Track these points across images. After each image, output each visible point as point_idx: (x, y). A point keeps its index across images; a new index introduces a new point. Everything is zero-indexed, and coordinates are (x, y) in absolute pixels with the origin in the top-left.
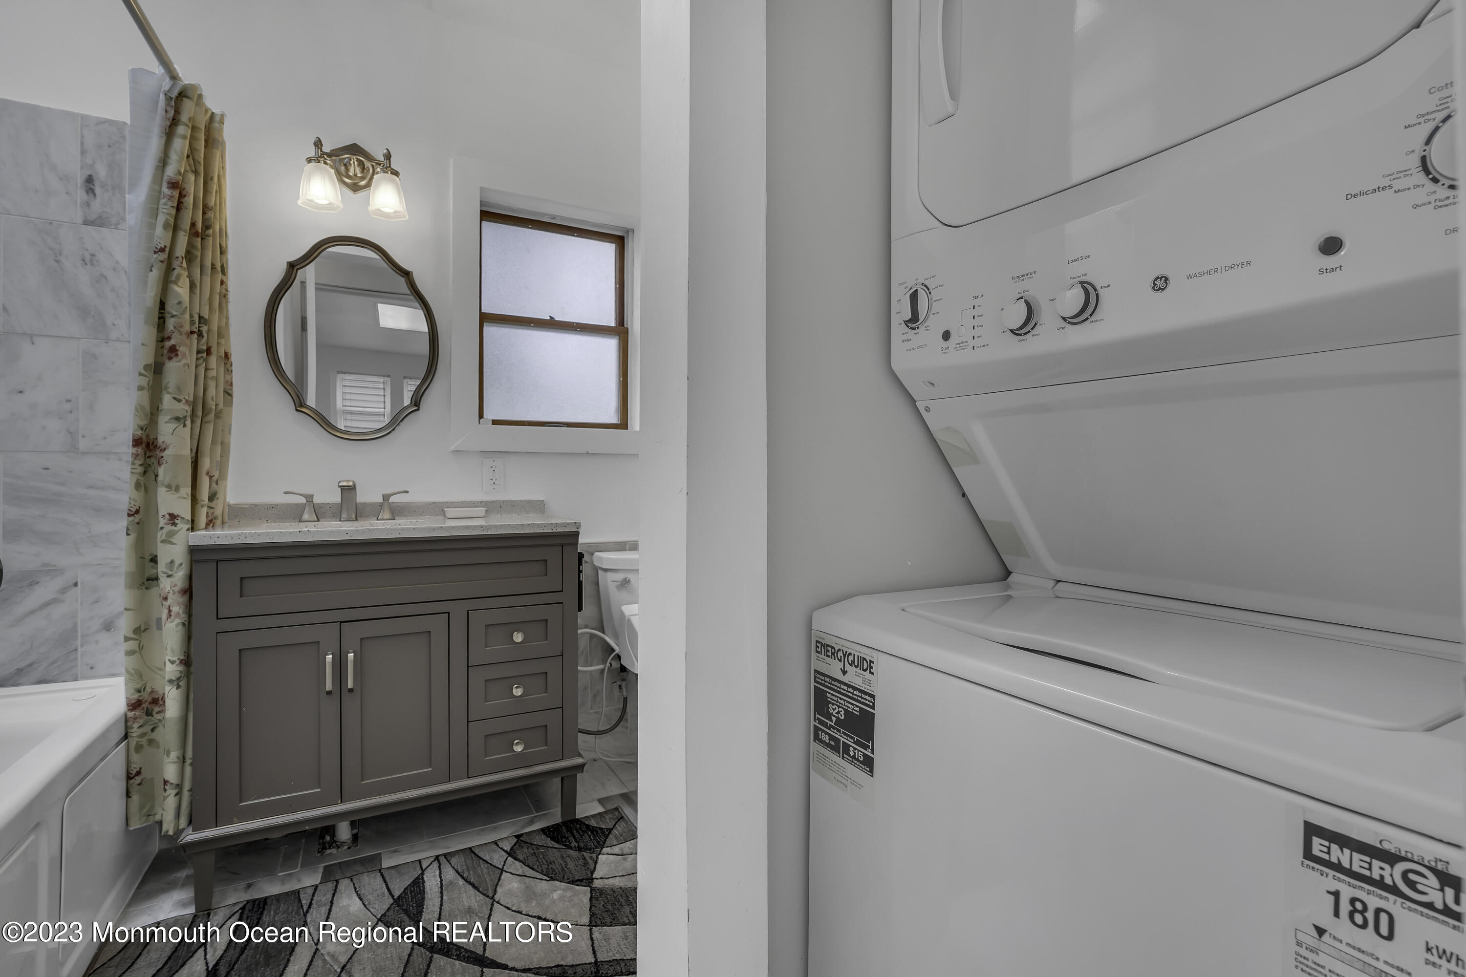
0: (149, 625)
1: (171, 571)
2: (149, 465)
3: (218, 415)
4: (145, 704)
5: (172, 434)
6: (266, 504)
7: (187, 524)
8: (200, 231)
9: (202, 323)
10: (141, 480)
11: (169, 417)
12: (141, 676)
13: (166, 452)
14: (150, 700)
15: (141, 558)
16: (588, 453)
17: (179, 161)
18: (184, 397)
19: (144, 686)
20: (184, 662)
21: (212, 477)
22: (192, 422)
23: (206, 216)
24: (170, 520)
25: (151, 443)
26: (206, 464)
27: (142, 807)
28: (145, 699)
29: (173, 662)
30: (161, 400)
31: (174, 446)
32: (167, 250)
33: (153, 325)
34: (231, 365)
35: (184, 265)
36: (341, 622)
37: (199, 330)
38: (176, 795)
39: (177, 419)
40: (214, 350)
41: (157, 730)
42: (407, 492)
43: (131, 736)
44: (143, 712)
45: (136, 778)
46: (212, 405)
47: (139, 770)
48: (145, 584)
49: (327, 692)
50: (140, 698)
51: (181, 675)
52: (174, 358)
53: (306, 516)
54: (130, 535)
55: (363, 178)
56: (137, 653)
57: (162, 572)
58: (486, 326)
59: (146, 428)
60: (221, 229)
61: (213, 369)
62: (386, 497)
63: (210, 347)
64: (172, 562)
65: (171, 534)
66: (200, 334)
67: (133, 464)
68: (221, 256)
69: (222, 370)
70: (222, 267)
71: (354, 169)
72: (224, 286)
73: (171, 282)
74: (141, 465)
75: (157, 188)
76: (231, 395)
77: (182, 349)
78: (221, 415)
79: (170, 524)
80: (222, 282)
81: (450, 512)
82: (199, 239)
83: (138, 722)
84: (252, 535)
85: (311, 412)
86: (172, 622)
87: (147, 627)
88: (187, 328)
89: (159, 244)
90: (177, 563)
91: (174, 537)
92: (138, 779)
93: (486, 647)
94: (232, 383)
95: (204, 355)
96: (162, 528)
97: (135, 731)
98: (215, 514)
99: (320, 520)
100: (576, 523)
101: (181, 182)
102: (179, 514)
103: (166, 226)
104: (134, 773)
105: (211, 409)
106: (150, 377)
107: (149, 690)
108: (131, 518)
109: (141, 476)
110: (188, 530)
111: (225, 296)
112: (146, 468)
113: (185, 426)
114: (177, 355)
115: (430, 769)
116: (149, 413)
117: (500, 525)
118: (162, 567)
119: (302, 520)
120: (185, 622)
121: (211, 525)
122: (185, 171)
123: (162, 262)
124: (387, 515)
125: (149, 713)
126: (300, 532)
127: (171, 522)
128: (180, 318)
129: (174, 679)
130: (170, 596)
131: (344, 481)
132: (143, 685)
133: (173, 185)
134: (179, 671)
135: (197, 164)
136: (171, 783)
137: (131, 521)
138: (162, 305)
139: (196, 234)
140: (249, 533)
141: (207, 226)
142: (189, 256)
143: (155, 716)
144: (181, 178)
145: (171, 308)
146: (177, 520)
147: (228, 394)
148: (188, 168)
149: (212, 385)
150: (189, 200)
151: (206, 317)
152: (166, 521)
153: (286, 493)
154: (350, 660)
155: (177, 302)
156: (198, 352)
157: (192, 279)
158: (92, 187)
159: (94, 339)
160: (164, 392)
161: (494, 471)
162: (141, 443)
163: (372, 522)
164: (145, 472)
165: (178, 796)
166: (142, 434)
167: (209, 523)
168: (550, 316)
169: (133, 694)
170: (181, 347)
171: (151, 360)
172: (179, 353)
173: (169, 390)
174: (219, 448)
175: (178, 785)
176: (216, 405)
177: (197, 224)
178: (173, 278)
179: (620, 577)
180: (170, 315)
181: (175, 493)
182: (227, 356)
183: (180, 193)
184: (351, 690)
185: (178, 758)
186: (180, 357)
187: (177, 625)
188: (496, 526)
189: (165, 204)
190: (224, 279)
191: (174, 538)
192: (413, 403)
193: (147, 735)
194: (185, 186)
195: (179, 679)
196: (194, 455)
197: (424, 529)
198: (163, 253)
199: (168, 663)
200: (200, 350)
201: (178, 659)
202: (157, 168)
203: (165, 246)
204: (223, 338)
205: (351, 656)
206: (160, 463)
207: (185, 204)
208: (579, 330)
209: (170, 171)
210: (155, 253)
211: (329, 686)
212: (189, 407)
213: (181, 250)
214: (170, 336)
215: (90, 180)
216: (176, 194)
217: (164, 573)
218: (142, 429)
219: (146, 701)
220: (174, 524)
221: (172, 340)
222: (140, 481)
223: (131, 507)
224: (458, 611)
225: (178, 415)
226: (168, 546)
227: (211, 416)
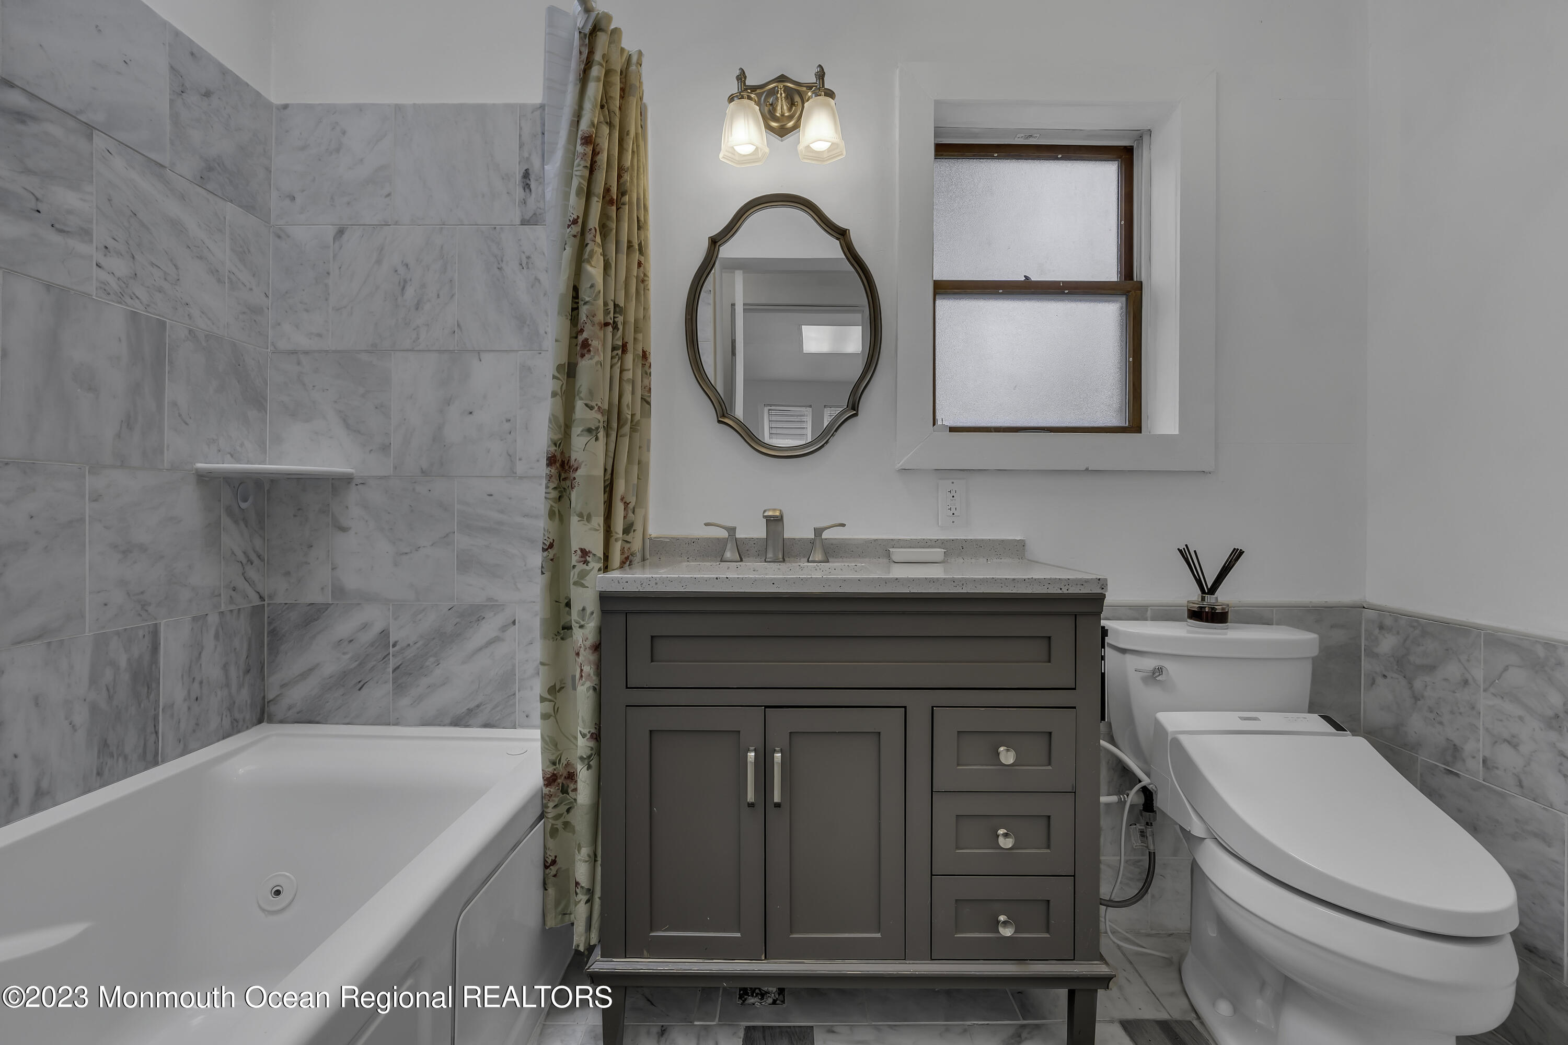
0: (564, 684)
1: (583, 620)
2: (564, 489)
3: (634, 429)
4: (560, 779)
5: (584, 450)
6: (687, 538)
7: (598, 562)
8: (615, 198)
9: (618, 313)
10: (555, 507)
11: (581, 429)
12: (556, 745)
13: (579, 473)
14: (565, 774)
15: (556, 602)
16: (1087, 469)
17: (592, 110)
18: (596, 403)
19: (558, 758)
20: (595, 736)
21: (628, 504)
22: (608, 435)
23: (622, 181)
24: (582, 557)
25: (566, 462)
26: (620, 487)
27: (557, 904)
28: (560, 773)
29: (584, 736)
30: (573, 407)
31: (586, 465)
32: (580, 221)
33: (566, 316)
34: (650, 367)
35: (598, 239)
36: (766, 707)
37: (614, 322)
38: (587, 902)
39: (589, 430)
40: (630, 347)
41: (572, 811)
42: (843, 525)
43: (547, 817)
44: (558, 789)
45: (551, 867)
46: (628, 414)
47: (554, 858)
48: (561, 634)
49: (748, 803)
50: (555, 772)
51: (592, 752)
52: (586, 355)
53: (728, 555)
54: (544, 574)
55: (790, 118)
56: (552, 717)
57: (574, 620)
58: (940, 299)
59: (560, 443)
60: (638, 199)
61: (629, 370)
62: (818, 532)
63: (627, 343)
64: (584, 609)
65: (583, 574)
66: (615, 327)
67: (547, 487)
68: (639, 231)
69: (639, 372)
70: (640, 245)
71: (782, 107)
72: (642, 268)
73: (583, 262)
74: (555, 488)
75: (572, 148)
76: (649, 403)
77: (594, 343)
78: (639, 428)
79: (582, 562)
80: (640, 264)
81: (898, 554)
82: (614, 208)
83: (553, 801)
84: (663, 580)
85: (734, 423)
86: (583, 685)
87: (563, 685)
88: (600, 317)
89: (572, 215)
90: (588, 611)
91: (586, 578)
92: (553, 870)
93: (958, 765)
94: (650, 389)
95: (620, 352)
96: (574, 567)
97: (551, 813)
98: (632, 550)
99: (743, 559)
100: (1099, 579)
101: (594, 136)
102: (591, 550)
103: (578, 194)
104: (549, 861)
105: (627, 418)
106: (563, 380)
107: (565, 763)
108: (546, 553)
109: (554, 502)
110: (600, 570)
111: (643, 281)
112: (560, 492)
113: (597, 439)
114: (589, 351)
115: (879, 935)
116: (563, 425)
117: (981, 579)
118: (575, 615)
119: (723, 559)
120: (596, 687)
121: (628, 563)
122: (599, 122)
123: (575, 236)
124: (818, 556)
125: (564, 791)
126: (717, 578)
127: (583, 559)
128: (592, 304)
129: (585, 757)
130: (582, 651)
131: (769, 510)
132: (558, 756)
133: (588, 140)
134: (589, 747)
135: (612, 114)
136: (581, 887)
137: (546, 557)
138: (576, 289)
139: (611, 202)
140: (660, 578)
141: (622, 193)
142: (604, 229)
143: (570, 793)
144: (595, 132)
145: (585, 295)
146: (589, 557)
147: (646, 401)
148: (602, 119)
149: (628, 388)
150: (603, 157)
151: (622, 305)
152: (577, 558)
153: (706, 524)
154: (777, 763)
155: (589, 286)
156: (614, 349)
157: (606, 258)
158: (528, 182)
159: (529, 351)
160: (577, 398)
161: (953, 497)
162: (555, 462)
163: (802, 564)
164: (560, 498)
165: (589, 904)
166: (556, 450)
167: (624, 561)
168: (1025, 276)
169: (548, 767)
170: (593, 341)
171: (564, 360)
172: (591, 349)
173: (582, 395)
174: (636, 468)
175: (589, 890)
176: (633, 415)
177: (612, 189)
178: (586, 256)
179: (1149, 664)
180: (583, 302)
181: (587, 523)
182: (645, 356)
183: (594, 150)
184: (778, 805)
185: (589, 856)
186: (592, 353)
187: (588, 689)
188: (975, 580)
189: (579, 165)
190: (642, 259)
191: (586, 580)
192: (850, 406)
193: (563, 817)
194: (598, 140)
195: (589, 757)
196: (608, 476)
197: (873, 580)
198: (575, 225)
199: (579, 736)
200: (615, 346)
201: (589, 732)
202: (571, 125)
203: (578, 217)
204: (641, 333)
205: (778, 756)
206: (573, 486)
207: (598, 163)
208: (1067, 291)
209: (584, 125)
210: (569, 226)
211: (751, 797)
212: (603, 416)
213: (594, 221)
214: (582, 328)
215: (526, 175)
216: (589, 150)
217: (577, 623)
218: (555, 444)
219: (561, 775)
220: (586, 562)
221: (584, 333)
222: (554, 509)
223: (545, 540)
224: (918, 704)
225: (590, 426)
226: (581, 590)
227: (627, 429)
